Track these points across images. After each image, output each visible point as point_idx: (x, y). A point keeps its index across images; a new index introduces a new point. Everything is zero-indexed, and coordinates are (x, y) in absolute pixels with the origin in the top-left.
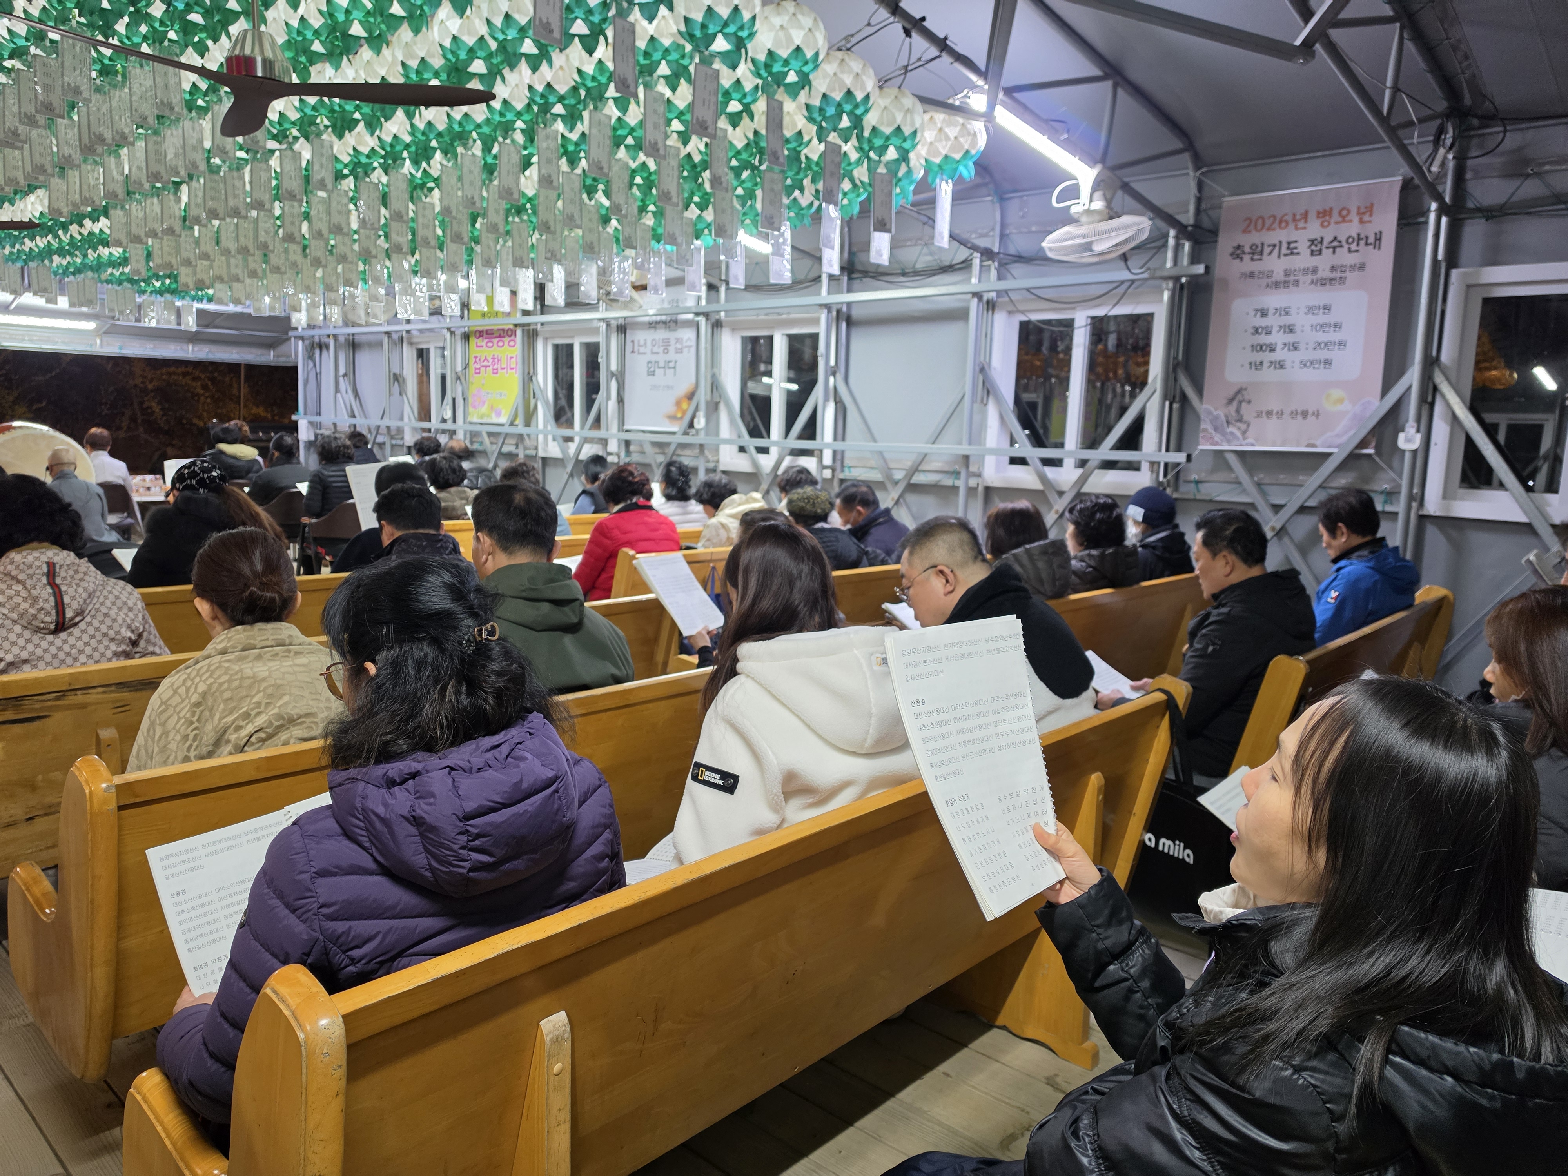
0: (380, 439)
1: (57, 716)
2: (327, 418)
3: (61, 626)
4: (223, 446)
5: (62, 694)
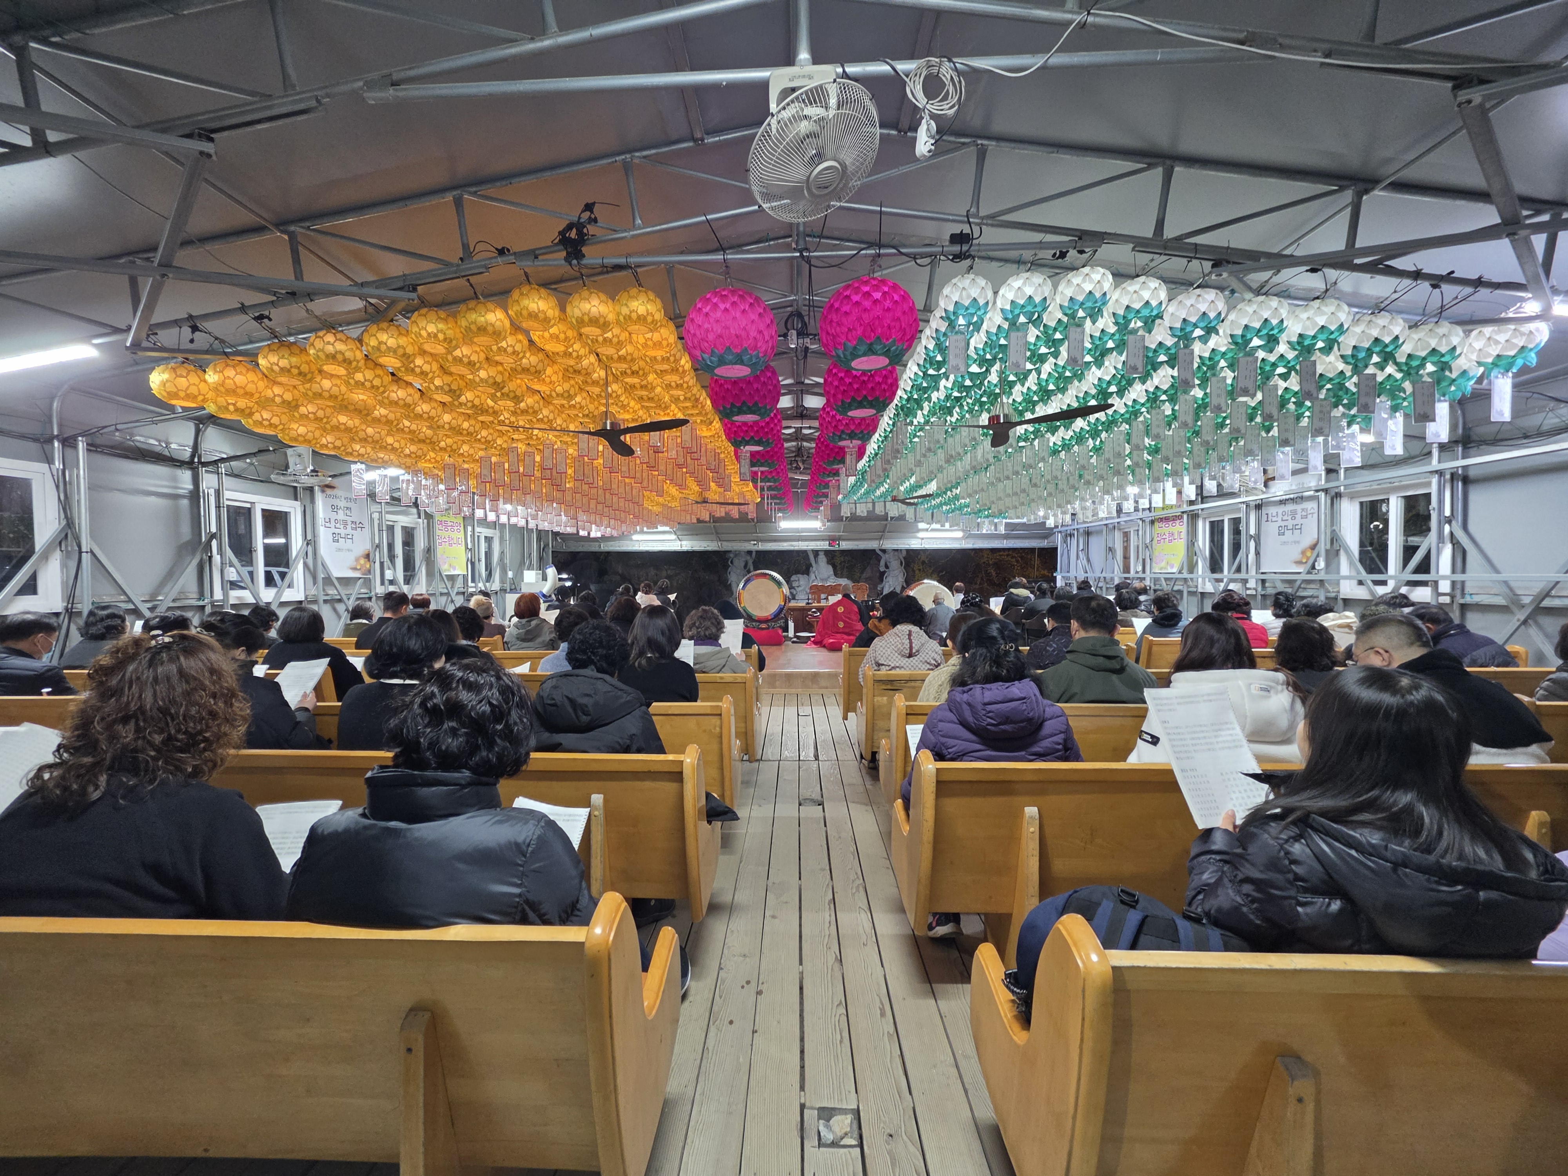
2: (1072, 574)
3: (910, 656)
4: (1012, 590)
5: (907, 681)
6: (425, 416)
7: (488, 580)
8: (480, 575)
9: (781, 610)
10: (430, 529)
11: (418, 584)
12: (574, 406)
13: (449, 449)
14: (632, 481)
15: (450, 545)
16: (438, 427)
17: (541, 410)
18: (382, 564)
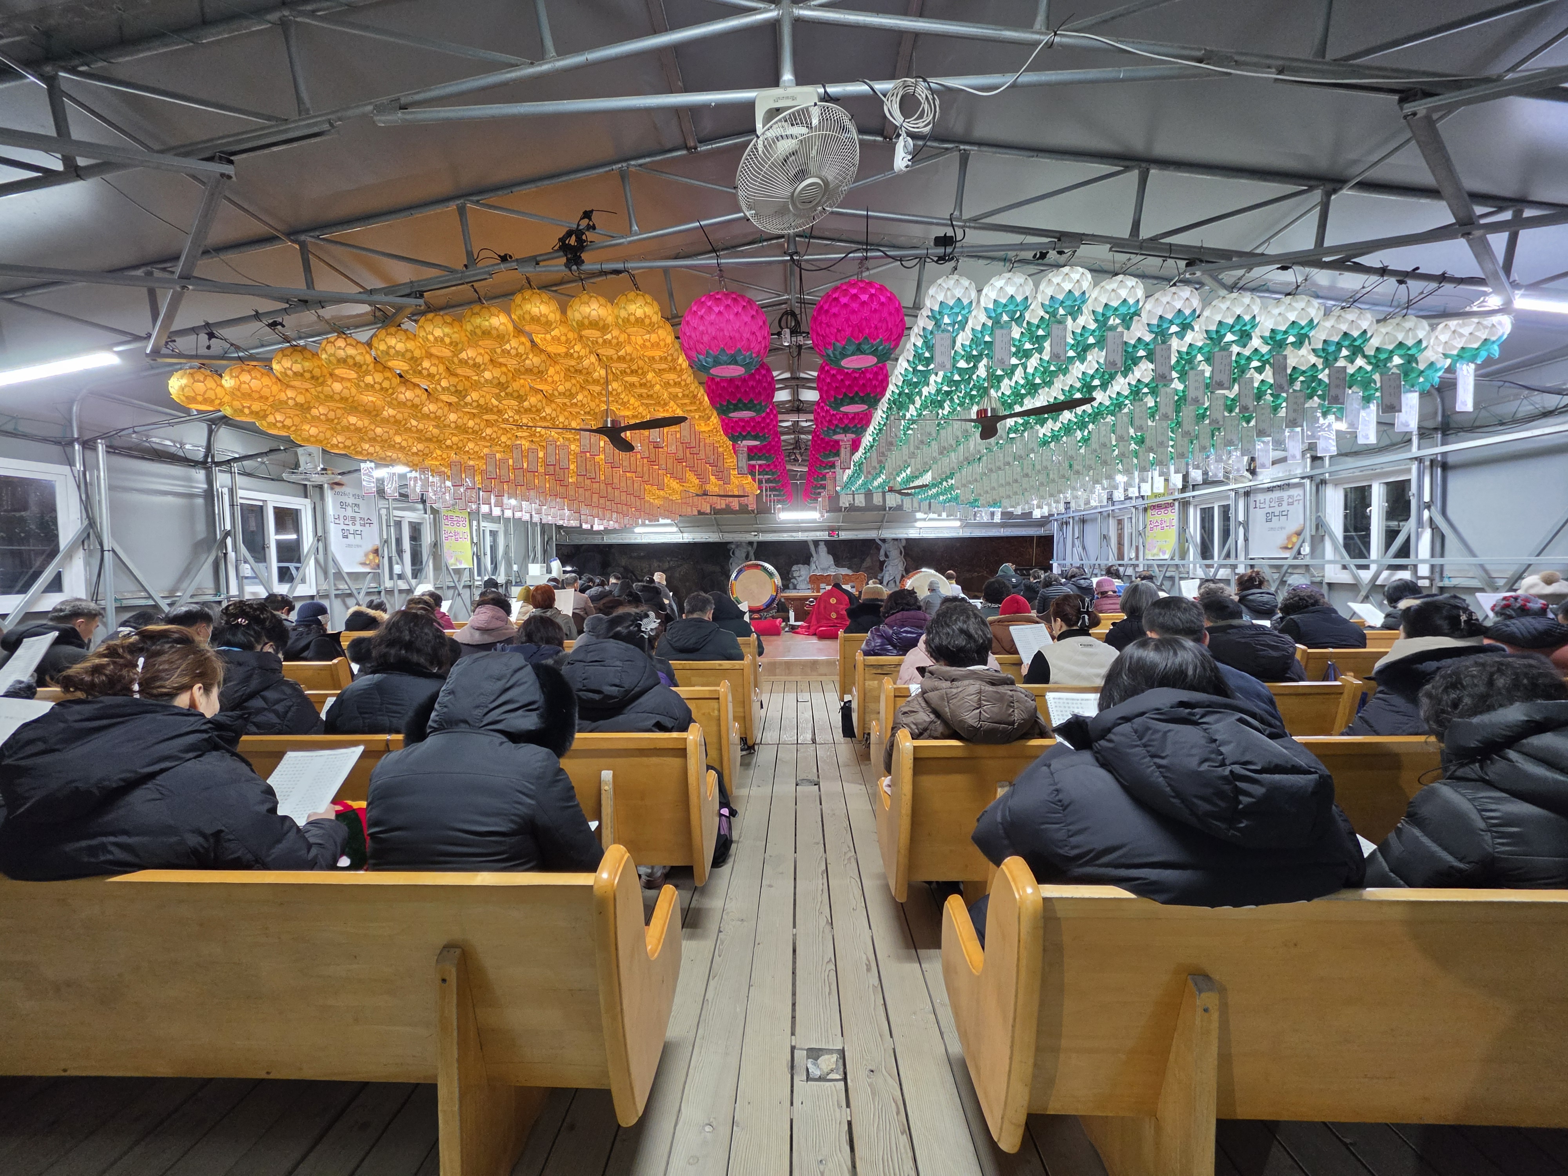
6: (432, 415)
8: (485, 568)
9: (772, 600)
10: (436, 524)
12: (576, 404)
13: (455, 447)
14: (633, 475)
15: (456, 539)
16: (445, 426)
17: (543, 408)
18: (390, 559)
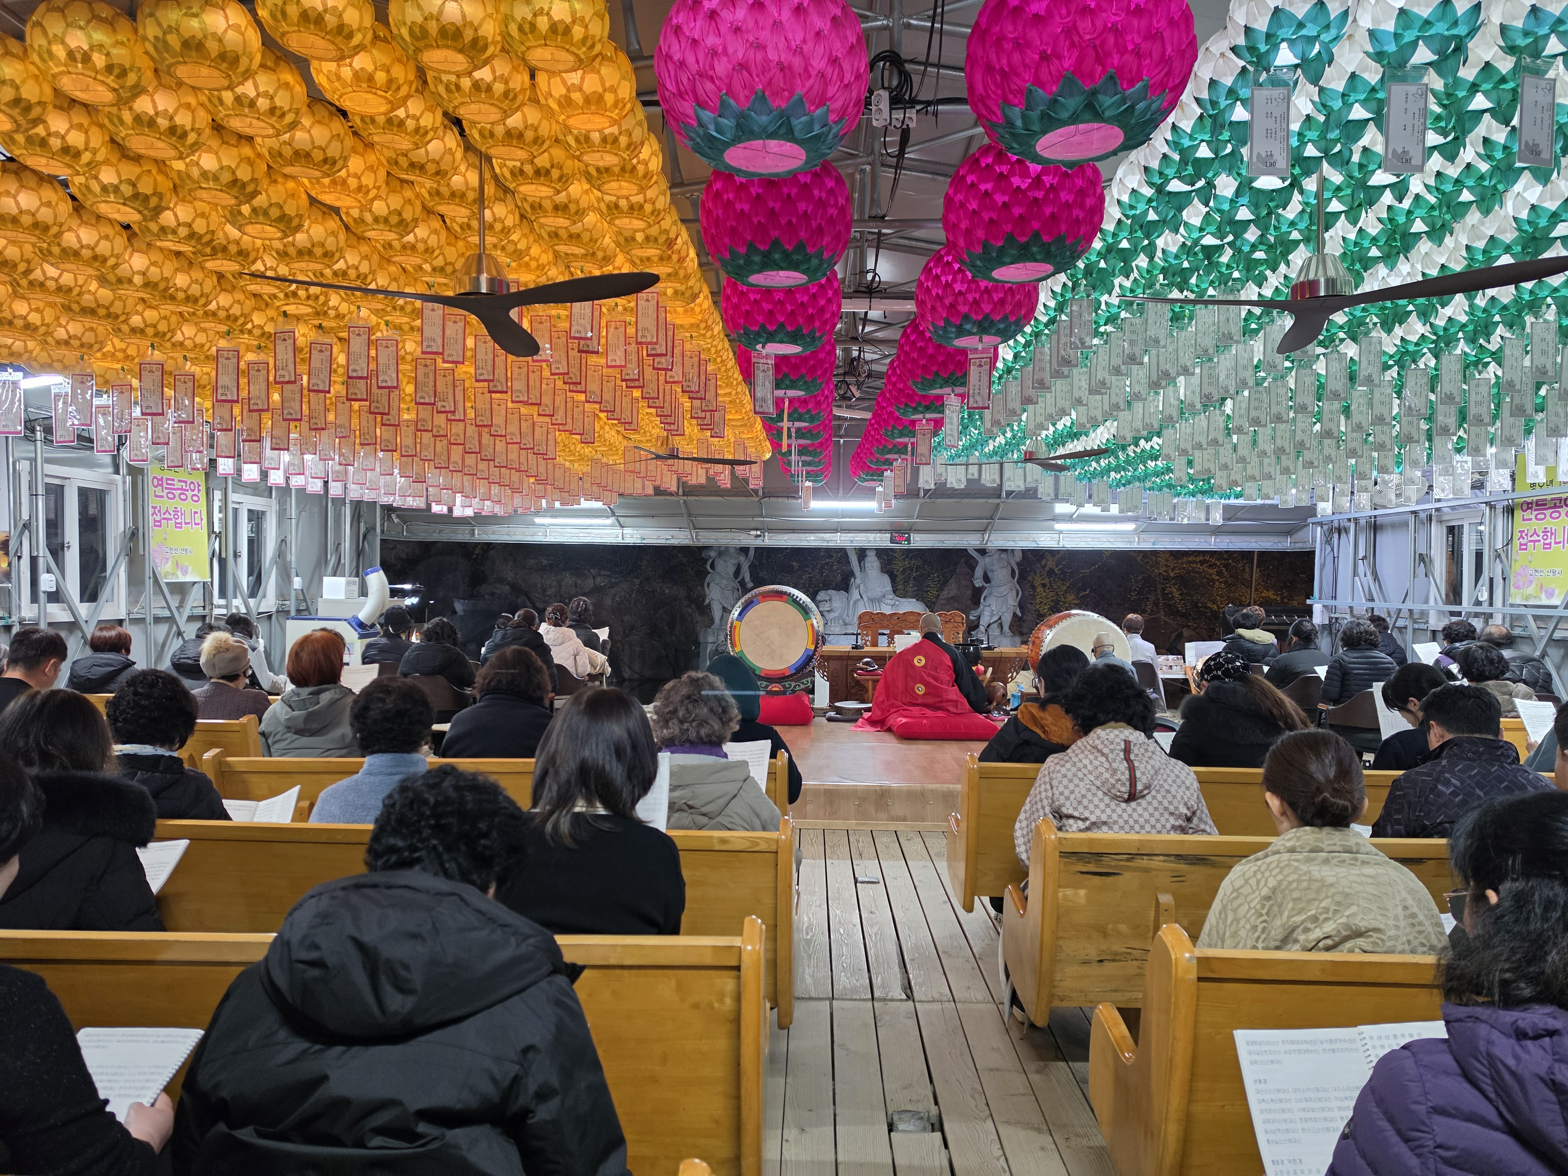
0: (1401, 623)
1: (1127, 875)
2: (1343, 601)
3: (1132, 797)
4: (1241, 631)
5: (1132, 856)
6: (86, 253)
7: (253, 594)
8: (236, 586)
9: (808, 659)
10: (136, 496)
11: (111, 599)
12: (413, 248)
13: (150, 331)
14: (534, 410)
15: (178, 526)
16: (120, 281)
17: (340, 250)
18: (34, 560)
